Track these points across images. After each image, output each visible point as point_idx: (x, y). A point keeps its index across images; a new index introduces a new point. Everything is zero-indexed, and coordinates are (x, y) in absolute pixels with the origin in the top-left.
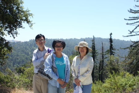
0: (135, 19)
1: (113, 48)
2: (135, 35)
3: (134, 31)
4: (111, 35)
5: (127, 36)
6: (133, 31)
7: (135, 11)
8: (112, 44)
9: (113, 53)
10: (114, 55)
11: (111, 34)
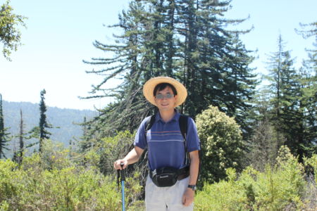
0: (104, 63)
1: (48, 123)
2: (102, 96)
3: (100, 88)
4: (42, 95)
5: (88, 98)
6: (99, 86)
7: (105, 46)
8: (45, 113)
9: (47, 135)
10: (48, 138)
11: (43, 93)
